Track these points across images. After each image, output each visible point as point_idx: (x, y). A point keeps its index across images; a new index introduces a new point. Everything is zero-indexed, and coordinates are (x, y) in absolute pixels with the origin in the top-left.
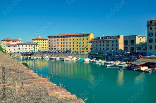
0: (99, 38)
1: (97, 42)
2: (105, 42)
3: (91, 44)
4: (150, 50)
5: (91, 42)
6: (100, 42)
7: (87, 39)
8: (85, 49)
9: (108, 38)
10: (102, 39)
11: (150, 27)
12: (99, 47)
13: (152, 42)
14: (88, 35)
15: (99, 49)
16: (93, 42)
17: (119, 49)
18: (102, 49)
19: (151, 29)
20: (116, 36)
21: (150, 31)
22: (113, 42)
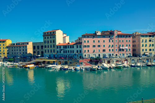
0: (14, 44)
1: (12, 48)
2: (18, 47)
3: (8, 49)
4: (45, 53)
5: (7, 47)
6: (15, 48)
7: (4, 45)
8: (2, 54)
9: (20, 44)
10: (16, 45)
11: (45, 37)
12: (14, 51)
13: (46, 47)
14: (4, 41)
15: (14, 53)
16: (9, 48)
17: (28, 53)
18: (16, 53)
19: (45, 38)
20: (26, 43)
21: (45, 39)
22: (23, 47)
